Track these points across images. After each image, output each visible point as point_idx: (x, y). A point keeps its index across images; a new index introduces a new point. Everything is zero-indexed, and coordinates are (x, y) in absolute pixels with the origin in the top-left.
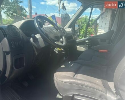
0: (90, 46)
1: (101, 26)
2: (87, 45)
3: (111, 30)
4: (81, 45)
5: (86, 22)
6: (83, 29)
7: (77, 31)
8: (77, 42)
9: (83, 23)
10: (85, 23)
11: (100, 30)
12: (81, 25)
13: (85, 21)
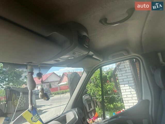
1: (122, 80)
3: (144, 99)
11: (123, 86)
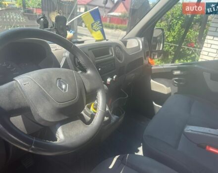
0: (181, 83)
1: (214, 29)
2: (176, 80)
4: (163, 80)
5: (182, 17)
6: (173, 30)
7: (158, 38)
8: (153, 72)
9: (176, 19)
10: (180, 19)
12: (170, 22)
13: (179, 15)
